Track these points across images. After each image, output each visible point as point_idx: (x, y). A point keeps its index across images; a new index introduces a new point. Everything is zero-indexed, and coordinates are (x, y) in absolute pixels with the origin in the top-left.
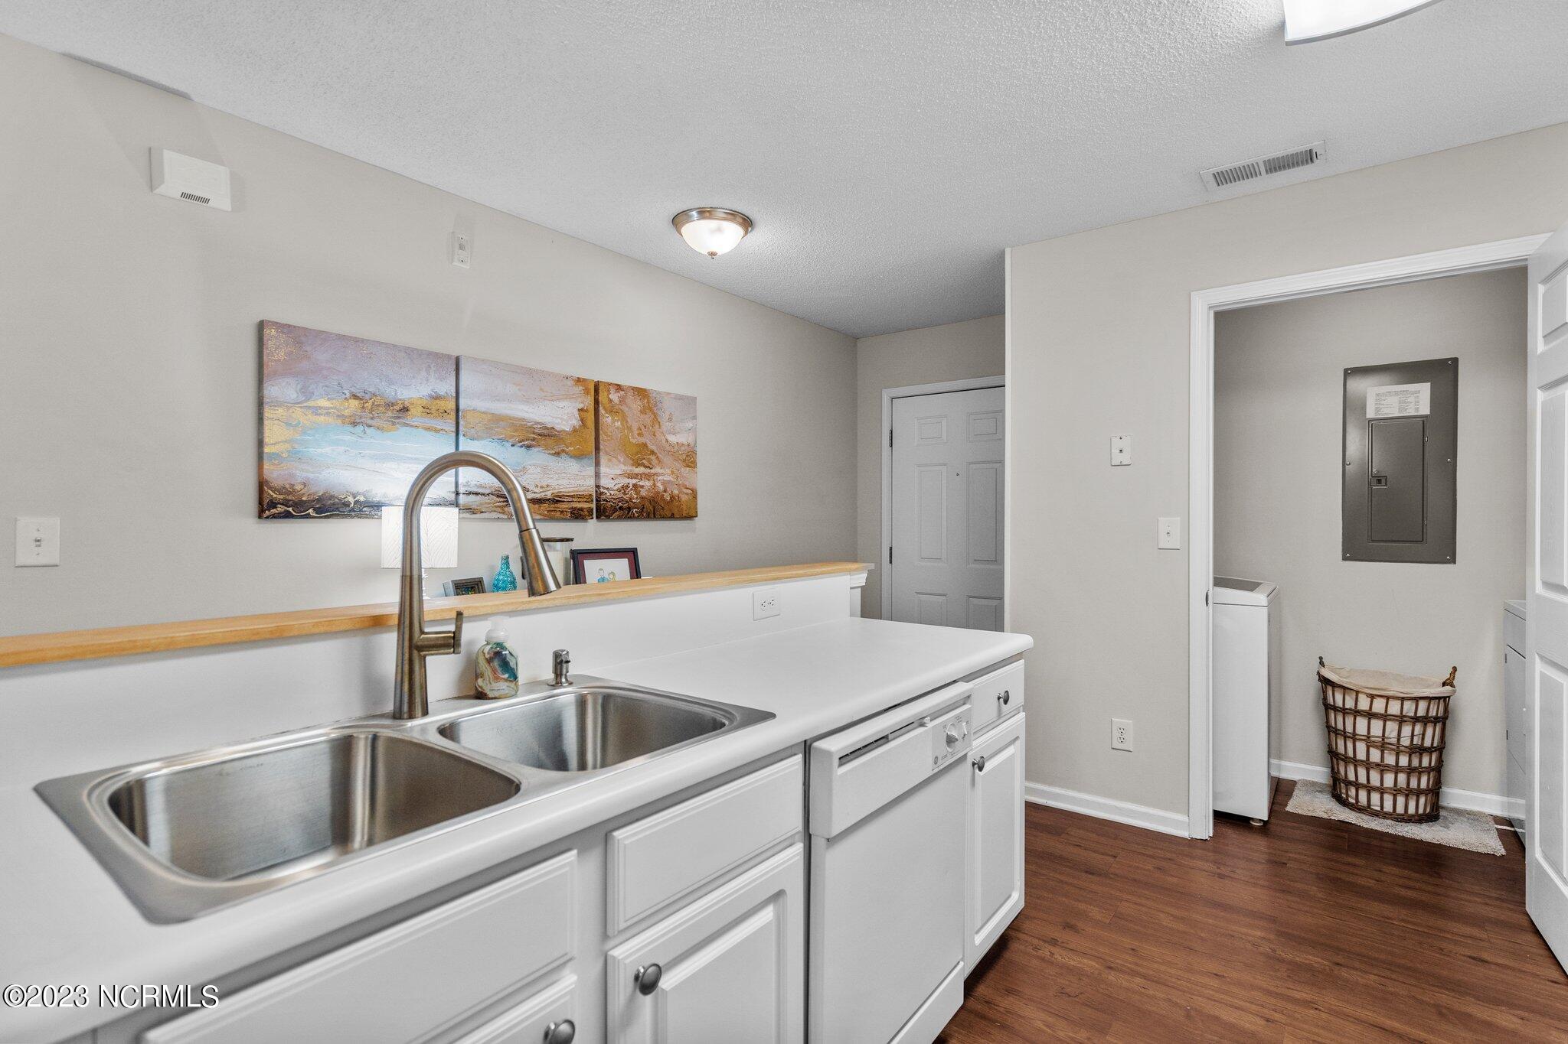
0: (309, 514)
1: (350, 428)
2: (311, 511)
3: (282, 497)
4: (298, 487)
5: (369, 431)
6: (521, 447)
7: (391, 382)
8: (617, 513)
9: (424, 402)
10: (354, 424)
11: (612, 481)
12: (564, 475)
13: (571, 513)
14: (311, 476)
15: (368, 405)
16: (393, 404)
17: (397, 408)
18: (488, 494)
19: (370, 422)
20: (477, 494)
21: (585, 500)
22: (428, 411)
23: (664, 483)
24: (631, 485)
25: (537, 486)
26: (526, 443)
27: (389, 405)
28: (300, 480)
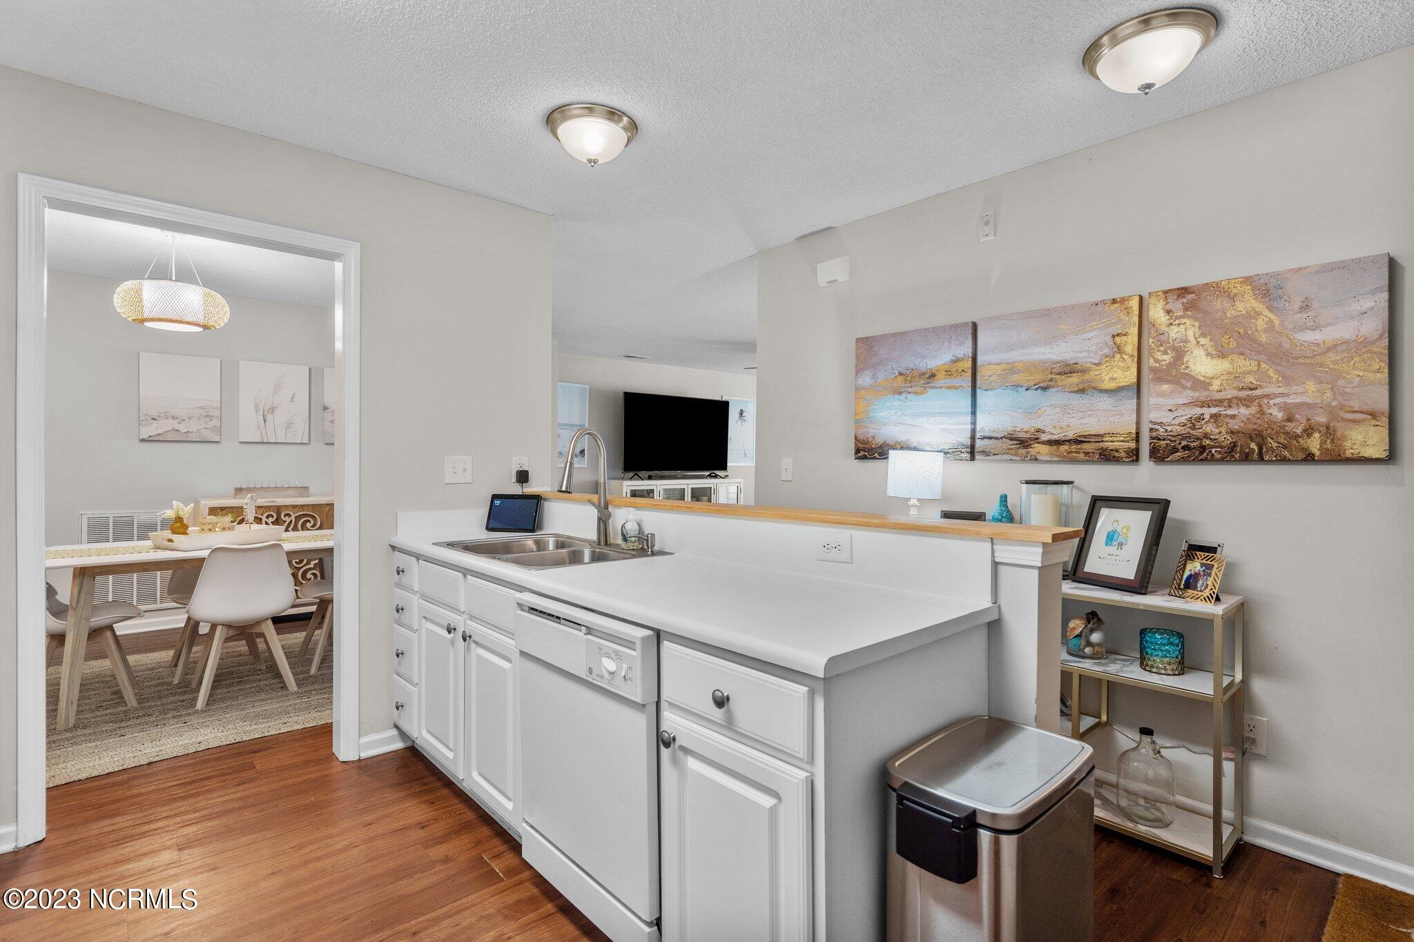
0: (875, 457)
1: (897, 396)
2: (876, 455)
3: (862, 446)
4: (870, 440)
5: (909, 396)
6: (1037, 389)
7: (924, 357)
8: (1178, 454)
9: (946, 367)
10: (900, 393)
11: (1170, 413)
12: (1089, 413)
13: (1100, 454)
14: (876, 431)
15: (909, 378)
16: (924, 374)
17: (927, 376)
18: (1001, 438)
19: (909, 390)
20: (990, 438)
21: (1122, 439)
22: (950, 373)
23: (1284, 407)
24: (1207, 417)
25: (1055, 427)
26: (1042, 385)
27: (922, 375)
28: (871, 434)
